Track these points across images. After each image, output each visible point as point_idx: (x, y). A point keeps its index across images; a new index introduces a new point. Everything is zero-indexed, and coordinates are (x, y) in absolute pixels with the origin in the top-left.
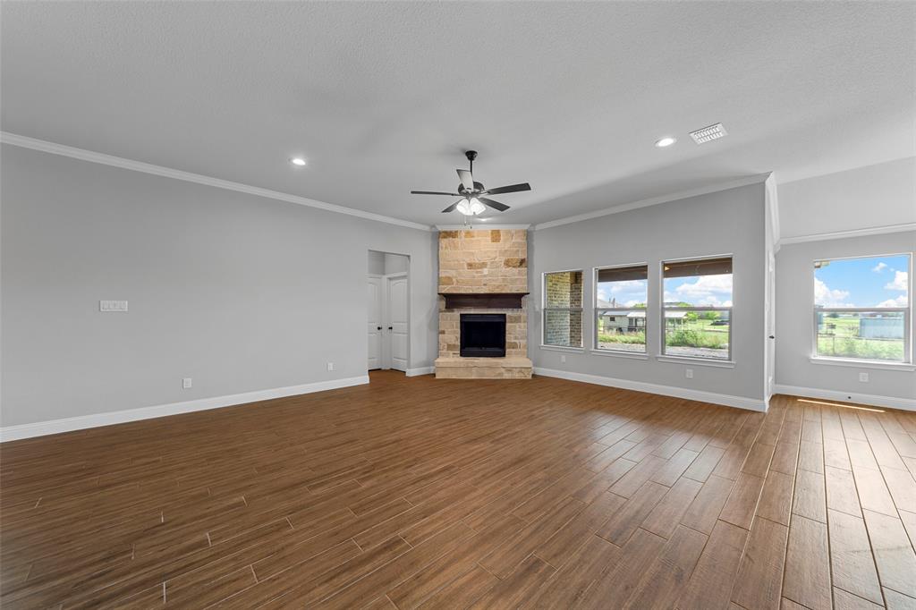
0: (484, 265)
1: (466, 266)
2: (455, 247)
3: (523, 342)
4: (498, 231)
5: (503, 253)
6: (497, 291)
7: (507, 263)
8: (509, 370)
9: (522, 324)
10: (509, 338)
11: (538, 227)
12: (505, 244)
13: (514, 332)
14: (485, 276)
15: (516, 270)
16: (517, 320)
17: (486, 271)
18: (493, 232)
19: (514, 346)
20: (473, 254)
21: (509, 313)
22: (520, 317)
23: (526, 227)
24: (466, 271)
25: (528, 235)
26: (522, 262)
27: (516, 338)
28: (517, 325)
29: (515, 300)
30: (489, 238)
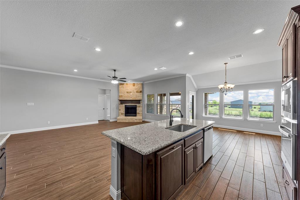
0: (131, 92)
1: (126, 92)
2: (123, 88)
3: (141, 112)
4: (135, 84)
5: (136, 89)
6: (134, 99)
7: (137, 92)
8: (136, 120)
9: (141, 108)
10: (138, 112)
11: (145, 83)
12: (136, 87)
13: (139, 110)
14: (131, 95)
15: (139, 94)
16: (140, 107)
17: (131, 94)
18: (133, 84)
19: (139, 113)
20: (128, 89)
21: (137, 105)
22: (140, 106)
23: (142, 82)
24: (126, 94)
25: (143, 85)
26: (141, 91)
27: (139, 111)
28: (139, 108)
29: (139, 101)
30: (132, 85)
